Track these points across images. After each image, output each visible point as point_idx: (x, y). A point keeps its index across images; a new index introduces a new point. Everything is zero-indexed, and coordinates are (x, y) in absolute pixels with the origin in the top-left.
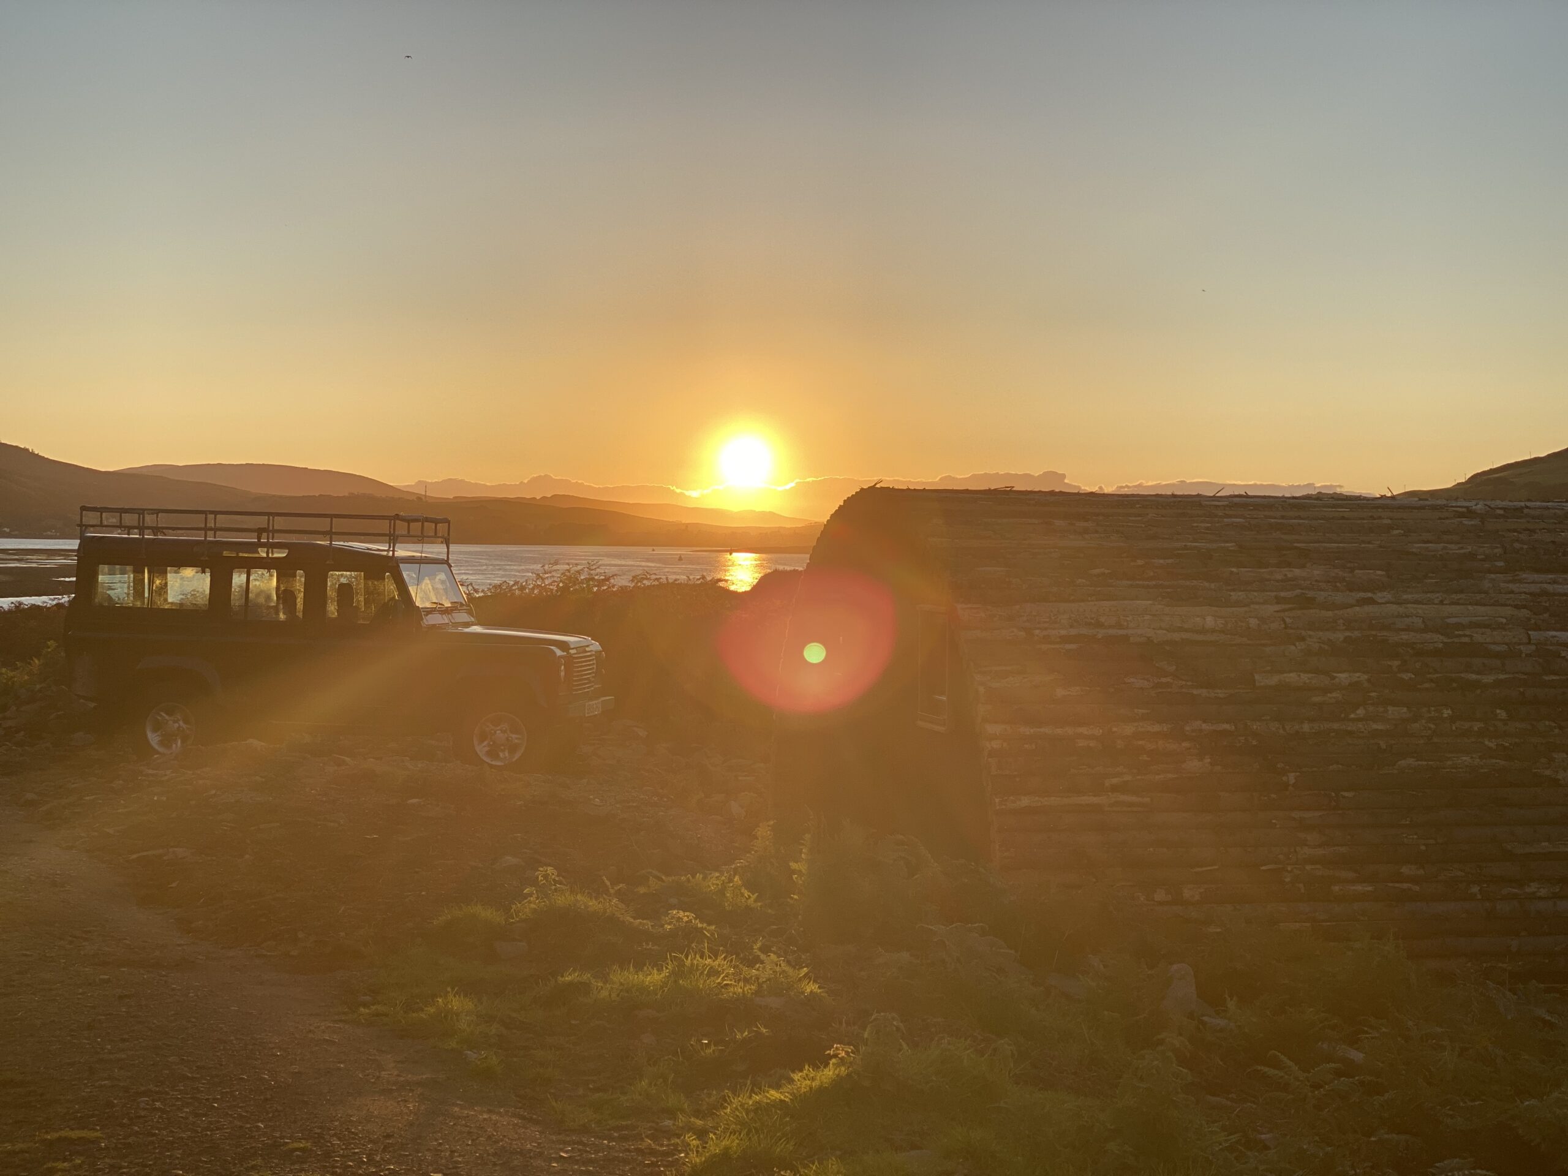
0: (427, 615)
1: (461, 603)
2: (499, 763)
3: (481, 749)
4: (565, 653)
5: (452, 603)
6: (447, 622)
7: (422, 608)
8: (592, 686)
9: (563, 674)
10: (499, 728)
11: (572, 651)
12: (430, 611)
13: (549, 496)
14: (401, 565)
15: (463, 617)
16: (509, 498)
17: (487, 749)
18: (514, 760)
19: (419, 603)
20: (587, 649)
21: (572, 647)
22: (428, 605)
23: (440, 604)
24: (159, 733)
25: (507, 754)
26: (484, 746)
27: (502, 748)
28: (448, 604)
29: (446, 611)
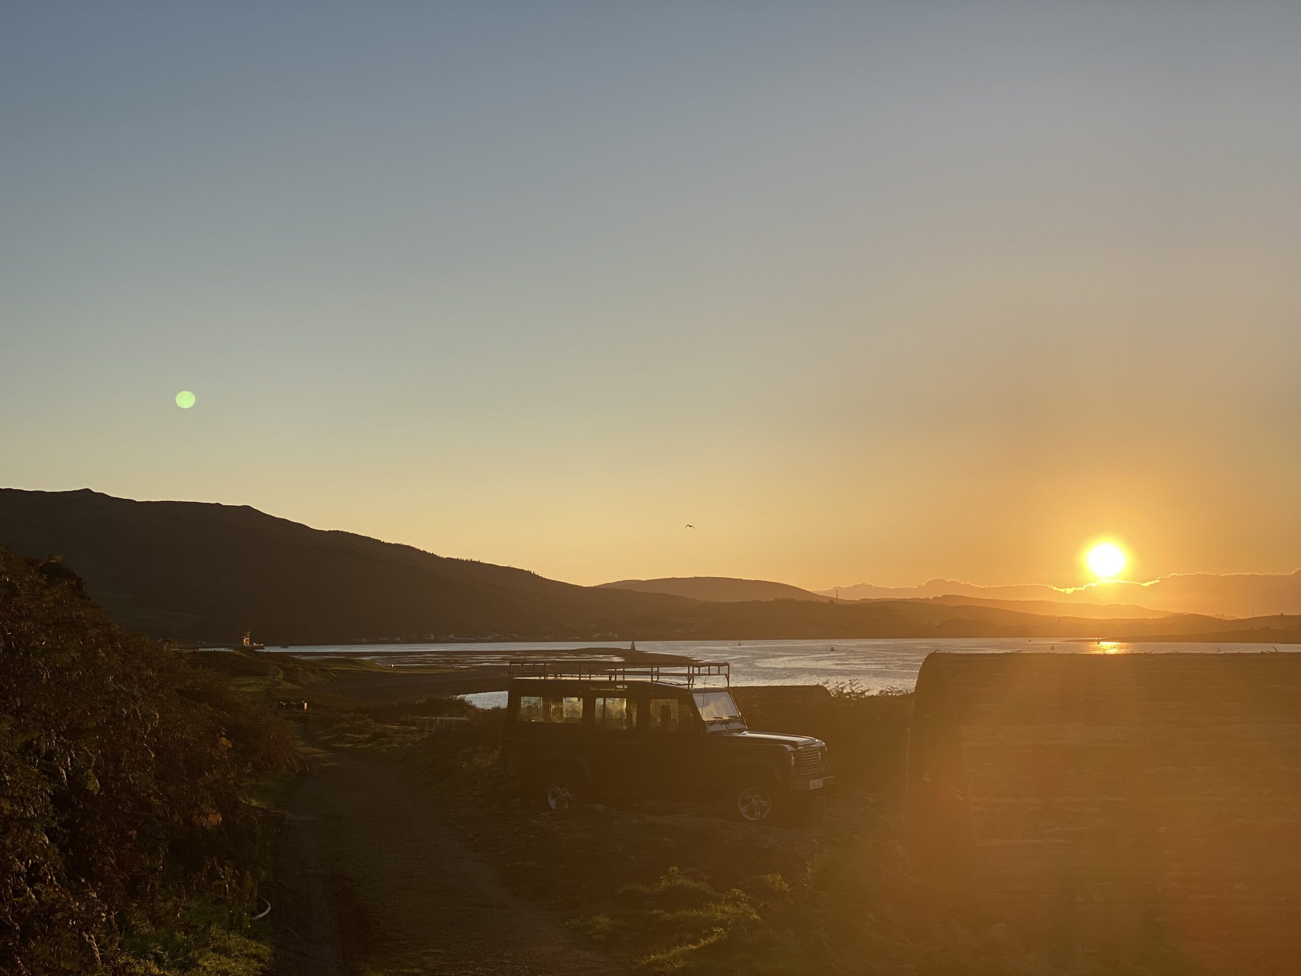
0: (711, 725)
1: (736, 717)
2: (755, 819)
3: (743, 810)
4: (795, 749)
5: (729, 717)
6: (725, 729)
7: (707, 721)
8: (818, 770)
9: (793, 763)
10: (754, 797)
11: (799, 748)
12: (712, 723)
13: (940, 597)
14: (693, 694)
15: (738, 725)
16: (907, 599)
17: (747, 810)
18: (764, 817)
19: (705, 718)
20: (812, 746)
21: (800, 745)
22: (712, 719)
23: (720, 718)
24: (554, 800)
25: (759, 813)
26: (745, 809)
27: (756, 809)
28: (726, 718)
29: (725, 722)
